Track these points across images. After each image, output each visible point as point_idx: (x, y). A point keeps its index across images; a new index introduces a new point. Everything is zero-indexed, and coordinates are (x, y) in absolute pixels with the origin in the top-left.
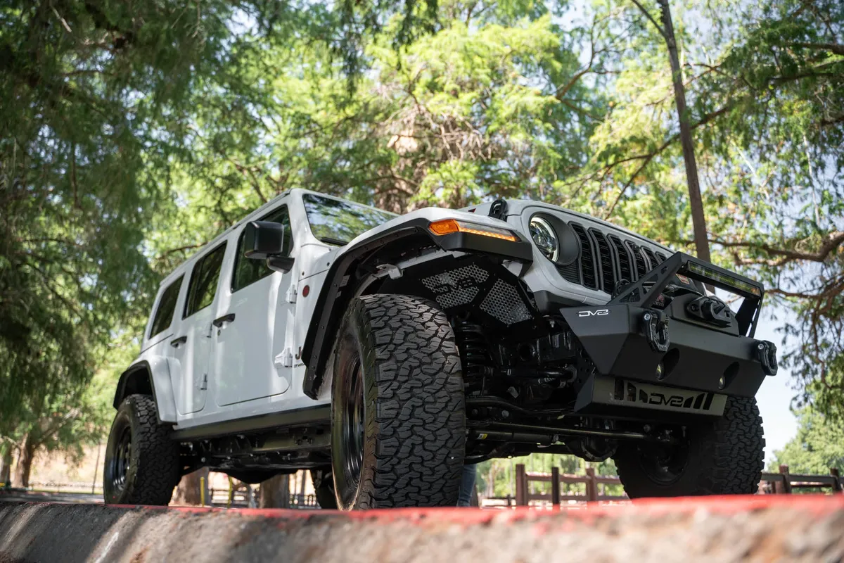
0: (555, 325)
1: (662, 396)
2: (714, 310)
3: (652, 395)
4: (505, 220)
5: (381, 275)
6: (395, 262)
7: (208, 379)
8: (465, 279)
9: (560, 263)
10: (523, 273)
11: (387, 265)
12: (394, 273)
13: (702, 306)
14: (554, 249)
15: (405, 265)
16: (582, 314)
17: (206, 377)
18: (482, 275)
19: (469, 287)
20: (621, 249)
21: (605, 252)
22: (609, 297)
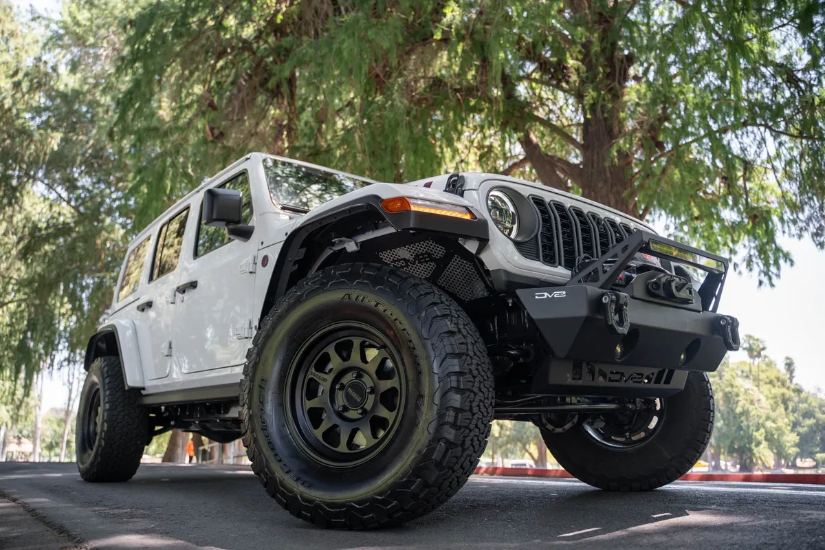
0: (512, 303)
1: (622, 374)
2: (676, 287)
3: (612, 373)
4: (462, 195)
5: (337, 248)
6: (351, 235)
7: (173, 346)
8: (422, 254)
9: (519, 239)
10: (480, 250)
11: (343, 239)
12: (351, 247)
13: (664, 284)
14: (513, 223)
15: (362, 238)
16: (539, 296)
17: (170, 344)
18: (439, 251)
19: (427, 262)
20: (583, 222)
21: (567, 225)
22: (569, 273)
